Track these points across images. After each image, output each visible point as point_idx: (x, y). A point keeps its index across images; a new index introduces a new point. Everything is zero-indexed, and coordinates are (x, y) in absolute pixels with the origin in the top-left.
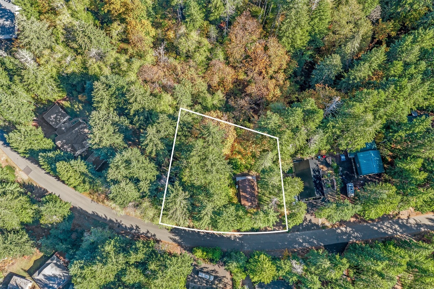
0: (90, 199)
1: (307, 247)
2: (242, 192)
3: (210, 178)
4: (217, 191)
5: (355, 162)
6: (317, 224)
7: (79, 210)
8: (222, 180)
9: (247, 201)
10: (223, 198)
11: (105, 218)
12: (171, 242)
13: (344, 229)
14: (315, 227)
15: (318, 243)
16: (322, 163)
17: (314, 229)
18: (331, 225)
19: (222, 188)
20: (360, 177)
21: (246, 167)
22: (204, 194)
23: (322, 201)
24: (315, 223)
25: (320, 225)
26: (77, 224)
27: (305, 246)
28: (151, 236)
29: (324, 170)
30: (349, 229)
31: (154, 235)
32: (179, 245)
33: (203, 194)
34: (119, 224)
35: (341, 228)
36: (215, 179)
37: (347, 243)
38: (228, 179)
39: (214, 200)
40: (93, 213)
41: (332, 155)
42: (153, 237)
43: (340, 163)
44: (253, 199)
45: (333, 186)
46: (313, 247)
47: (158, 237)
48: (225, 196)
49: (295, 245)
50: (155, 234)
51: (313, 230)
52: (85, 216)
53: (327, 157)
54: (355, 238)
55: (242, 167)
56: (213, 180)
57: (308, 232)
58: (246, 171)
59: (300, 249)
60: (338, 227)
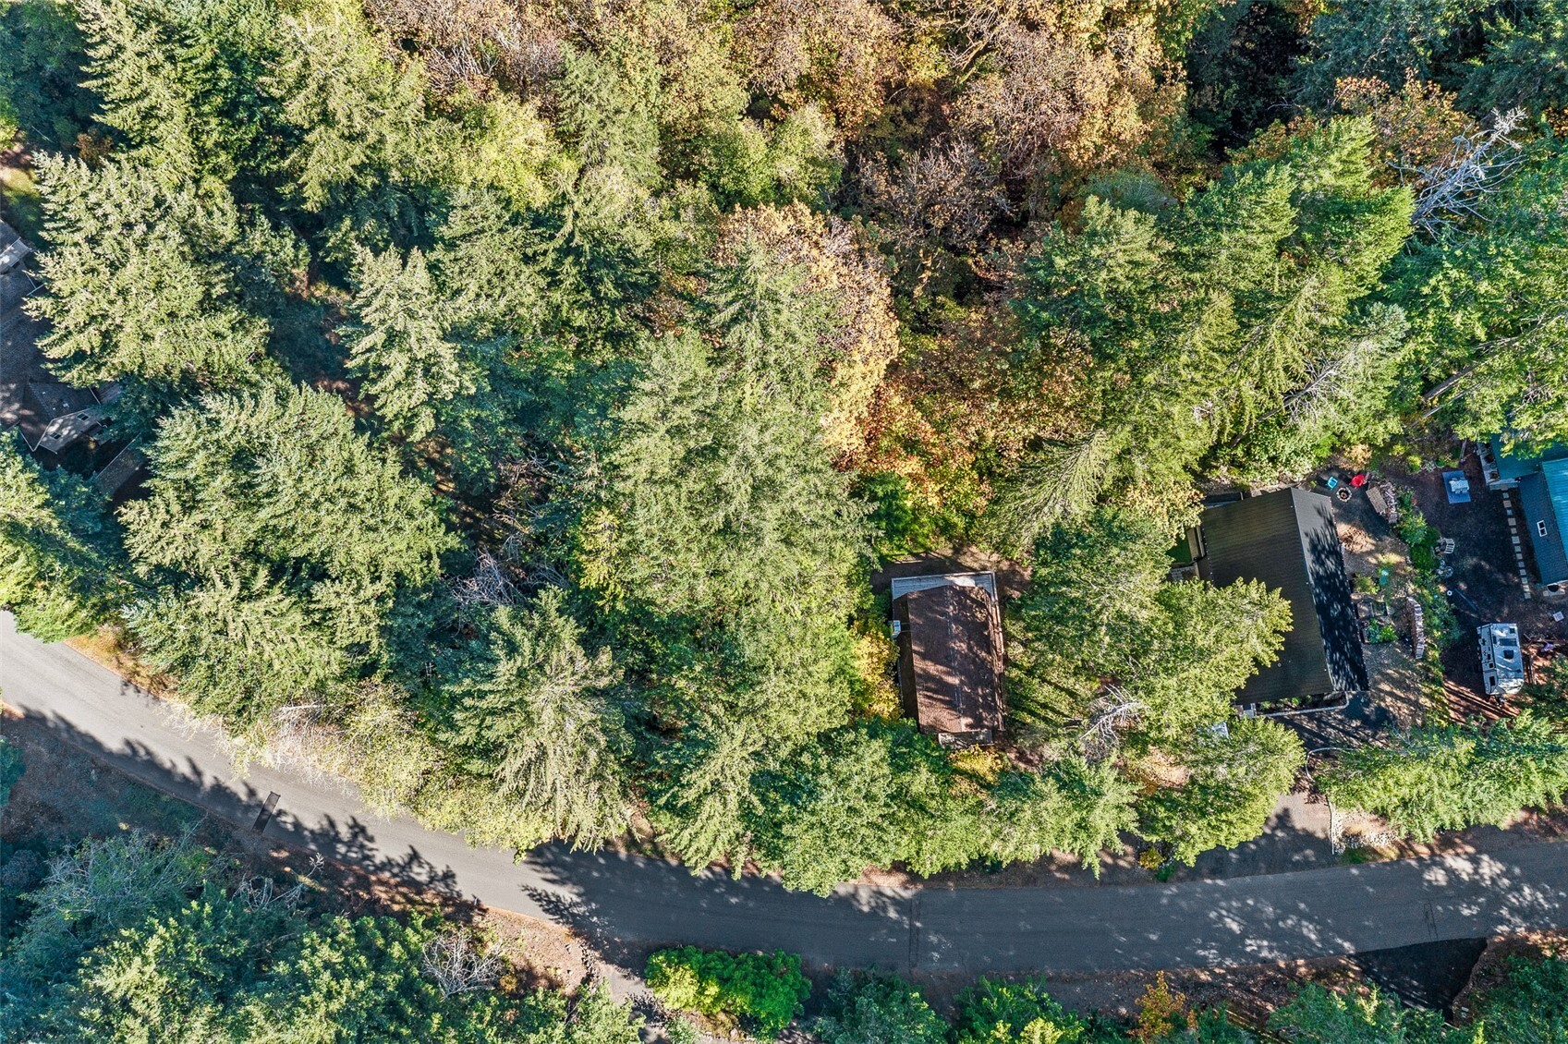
0: (117, 677)
1: (1264, 961)
2: (924, 657)
3: (743, 571)
4: (782, 651)
5: (1519, 514)
6: (1320, 835)
7: (56, 728)
8: (819, 587)
9: (952, 706)
10: (822, 690)
11: (193, 777)
12: (534, 912)
13: (1463, 866)
14: (1309, 852)
15: (1322, 940)
16: (1346, 514)
17: (1305, 865)
18: (1394, 843)
19: (816, 636)
20: (1546, 593)
21: (945, 528)
22: (708, 669)
23: (1353, 712)
24: (1310, 829)
25: (1334, 840)
26: (43, 804)
27: (1253, 956)
28: (432, 879)
29: (1357, 548)
30: (1489, 868)
31: (448, 876)
32: (576, 935)
33: (698, 668)
34: (264, 810)
35: (1450, 861)
36: (777, 581)
37: (1482, 944)
38: (850, 583)
39: (766, 704)
40: (128, 751)
41: (1400, 474)
42: (441, 887)
43: (1444, 516)
44: (984, 696)
45: (1407, 638)
46: (1300, 962)
47: (466, 888)
48: (830, 681)
49: (1205, 948)
50: (454, 870)
51: (1297, 866)
52: (88, 764)
53: (1373, 482)
54: (1525, 918)
55: (922, 526)
56: (764, 586)
57: (1270, 877)
58: (944, 549)
59: (1229, 970)
60: (1433, 854)
